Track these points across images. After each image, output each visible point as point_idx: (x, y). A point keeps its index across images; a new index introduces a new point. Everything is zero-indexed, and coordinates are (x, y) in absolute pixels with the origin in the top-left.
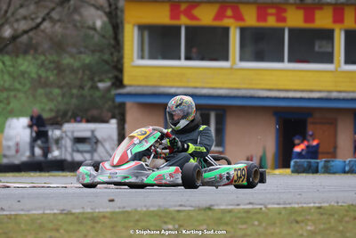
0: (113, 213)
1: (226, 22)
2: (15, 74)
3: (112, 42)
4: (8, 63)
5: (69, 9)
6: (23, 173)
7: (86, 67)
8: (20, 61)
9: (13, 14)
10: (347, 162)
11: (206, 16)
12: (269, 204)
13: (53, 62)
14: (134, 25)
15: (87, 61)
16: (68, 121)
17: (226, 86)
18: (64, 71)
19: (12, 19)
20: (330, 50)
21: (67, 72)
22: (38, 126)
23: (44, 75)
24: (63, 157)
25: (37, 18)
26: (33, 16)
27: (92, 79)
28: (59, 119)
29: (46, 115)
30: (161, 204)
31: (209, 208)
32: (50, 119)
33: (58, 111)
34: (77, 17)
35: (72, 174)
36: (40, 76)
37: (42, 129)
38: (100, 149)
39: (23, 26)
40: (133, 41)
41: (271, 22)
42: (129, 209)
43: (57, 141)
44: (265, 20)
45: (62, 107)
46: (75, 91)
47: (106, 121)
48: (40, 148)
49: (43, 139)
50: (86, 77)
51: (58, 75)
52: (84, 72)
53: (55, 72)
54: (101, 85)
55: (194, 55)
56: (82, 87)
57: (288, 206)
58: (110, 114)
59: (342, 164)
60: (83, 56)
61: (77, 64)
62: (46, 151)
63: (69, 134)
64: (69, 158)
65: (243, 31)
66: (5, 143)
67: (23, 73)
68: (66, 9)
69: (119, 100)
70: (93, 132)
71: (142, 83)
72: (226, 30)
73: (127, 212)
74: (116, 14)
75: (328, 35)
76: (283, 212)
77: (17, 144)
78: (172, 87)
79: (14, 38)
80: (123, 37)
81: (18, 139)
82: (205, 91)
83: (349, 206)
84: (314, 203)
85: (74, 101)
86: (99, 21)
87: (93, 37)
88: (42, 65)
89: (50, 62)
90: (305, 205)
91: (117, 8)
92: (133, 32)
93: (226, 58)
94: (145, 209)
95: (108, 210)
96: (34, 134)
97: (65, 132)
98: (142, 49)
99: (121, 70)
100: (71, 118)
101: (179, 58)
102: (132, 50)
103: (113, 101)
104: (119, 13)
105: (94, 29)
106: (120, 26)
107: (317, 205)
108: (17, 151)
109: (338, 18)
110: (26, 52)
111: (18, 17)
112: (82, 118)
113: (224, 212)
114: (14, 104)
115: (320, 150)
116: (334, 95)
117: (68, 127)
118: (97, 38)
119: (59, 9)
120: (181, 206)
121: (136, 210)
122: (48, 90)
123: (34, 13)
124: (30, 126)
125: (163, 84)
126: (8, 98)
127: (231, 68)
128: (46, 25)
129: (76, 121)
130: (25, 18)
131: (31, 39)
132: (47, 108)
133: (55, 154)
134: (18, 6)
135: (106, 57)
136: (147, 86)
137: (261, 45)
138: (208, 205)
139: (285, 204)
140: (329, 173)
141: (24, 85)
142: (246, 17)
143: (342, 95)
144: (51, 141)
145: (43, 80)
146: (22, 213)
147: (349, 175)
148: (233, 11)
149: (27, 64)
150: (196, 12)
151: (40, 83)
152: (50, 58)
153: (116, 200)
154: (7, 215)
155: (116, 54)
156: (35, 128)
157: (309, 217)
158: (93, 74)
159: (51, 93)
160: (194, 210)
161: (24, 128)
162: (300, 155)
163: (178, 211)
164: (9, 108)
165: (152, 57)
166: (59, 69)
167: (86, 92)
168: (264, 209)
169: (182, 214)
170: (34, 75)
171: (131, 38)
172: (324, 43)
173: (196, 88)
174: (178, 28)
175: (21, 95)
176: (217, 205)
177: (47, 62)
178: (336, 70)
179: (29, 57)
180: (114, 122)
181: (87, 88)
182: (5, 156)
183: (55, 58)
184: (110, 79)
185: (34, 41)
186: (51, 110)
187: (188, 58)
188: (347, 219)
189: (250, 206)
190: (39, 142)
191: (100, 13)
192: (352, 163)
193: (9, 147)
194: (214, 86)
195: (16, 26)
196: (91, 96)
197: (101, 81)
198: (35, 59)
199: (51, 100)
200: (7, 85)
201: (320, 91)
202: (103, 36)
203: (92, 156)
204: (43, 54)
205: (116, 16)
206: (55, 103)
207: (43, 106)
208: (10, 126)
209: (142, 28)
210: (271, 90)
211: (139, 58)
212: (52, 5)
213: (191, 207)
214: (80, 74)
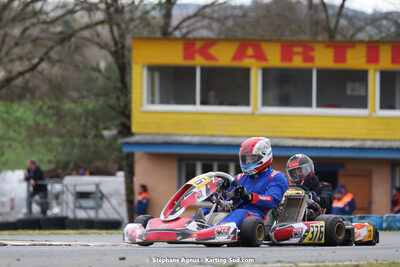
1: (246, 62)
2: (10, 121)
3: (119, 85)
4: (2, 109)
5: (70, 48)
6: (20, 231)
7: (90, 114)
8: (15, 106)
9: (7, 54)
10: (385, 218)
11: (224, 56)
12: (300, 261)
13: (53, 107)
14: (143, 66)
15: (90, 106)
18: (65, 117)
19: (6, 59)
20: (363, 93)
21: (68, 118)
22: (35, 179)
23: (42, 122)
24: (64, 214)
25: (33, 58)
26: (30, 56)
27: (96, 127)
28: (60, 171)
29: (45, 167)
31: (233, 266)
32: (48, 172)
33: (58, 163)
35: (75, 232)
36: (37, 124)
37: (40, 182)
38: (106, 204)
39: (18, 67)
40: (141, 84)
41: (298, 62)
43: (57, 196)
44: (291, 60)
45: (63, 158)
46: (77, 140)
47: (111, 174)
48: (38, 204)
49: (41, 194)
50: (89, 124)
51: (57, 122)
52: (87, 120)
53: (54, 118)
54: (106, 133)
55: (211, 99)
56: (84, 136)
57: (321, 264)
58: (116, 166)
59: (379, 220)
60: (86, 101)
61: (79, 110)
62: (45, 207)
63: (71, 188)
64: (71, 215)
65: (266, 72)
67: (18, 121)
68: (67, 48)
69: (126, 150)
70: (97, 185)
71: (153, 131)
72: (246, 72)
74: (123, 54)
75: (361, 77)
77: (12, 200)
78: (185, 135)
79: (8, 81)
80: (131, 79)
81: (13, 195)
82: (223, 140)
83: (390, 264)
84: (351, 261)
85: (76, 151)
86: (104, 61)
87: (97, 79)
88: (40, 110)
89: (49, 108)
90: (340, 263)
91: (123, 47)
92: (142, 74)
93: (247, 103)
96: (31, 189)
97: (66, 186)
98: (153, 94)
99: (128, 117)
100: (72, 170)
101: (194, 103)
102: (141, 93)
103: (120, 151)
104: (126, 53)
105: (99, 70)
106: (128, 67)
107: (353, 263)
108: (12, 208)
109: (373, 58)
110: (21, 97)
111: (13, 56)
112: (85, 170)
114: (9, 155)
116: (369, 144)
117: (68, 180)
118: (101, 81)
119: (58, 48)
120: (200, 264)
122: (46, 138)
123: (30, 53)
124: (27, 179)
125: (175, 132)
126: (2, 148)
127: (253, 114)
128: (44, 66)
129: (78, 174)
130: (20, 58)
131: (27, 81)
132: (46, 159)
133: (55, 211)
134: (12, 44)
135: (112, 101)
136: (158, 134)
137: (286, 88)
139: (317, 262)
141: (20, 133)
142: (269, 57)
143: (378, 144)
144: (50, 196)
145: (41, 128)
147: (387, 232)
148: (255, 50)
149: (23, 111)
150: (213, 51)
151: (38, 131)
152: (50, 103)
153: (127, 257)
155: (122, 98)
156: (32, 182)
158: (97, 120)
159: (50, 142)
161: (20, 182)
164: (3, 159)
165: (164, 101)
166: (60, 116)
167: (90, 141)
170: (31, 123)
171: (140, 81)
172: (357, 85)
173: (213, 136)
174: (192, 70)
177: (45, 108)
178: (371, 115)
179: (26, 103)
180: (121, 175)
181: (90, 137)
184: (117, 126)
185: (31, 84)
186: (50, 162)
187: (204, 102)
189: (279, 265)
190: (37, 197)
191: (105, 53)
192: (389, 219)
193: (3, 203)
194: (234, 133)
195: (9, 67)
196: (95, 145)
197: (106, 128)
198: (31, 103)
199: (50, 150)
201: (353, 140)
202: (109, 79)
203: (97, 213)
204: (41, 98)
205: (123, 56)
206: (54, 153)
207: (41, 157)
208: (4, 179)
209: (152, 69)
210: (297, 138)
211: (148, 103)
212: (50, 44)
213: (212, 265)
214: (83, 122)
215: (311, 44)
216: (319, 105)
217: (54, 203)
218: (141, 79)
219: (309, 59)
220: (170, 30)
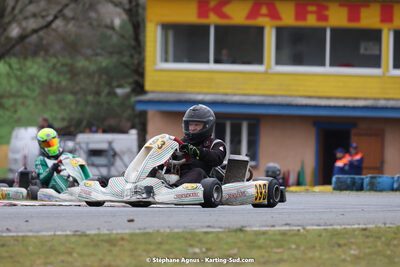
0: (132, 235)
1: (261, 21)
2: (23, 79)
3: (133, 43)
4: (16, 66)
5: (84, 5)
7: (103, 71)
8: (29, 63)
9: (21, 11)
10: (396, 179)
11: (238, 15)
12: (309, 225)
13: (63, 65)
14: (157, 25)
15: (104, 64)
16: (82, 132)
17: (260, 92)
18: (78, 74)
19: (20, 17)
20: (377, 52)
21: (82, 76)
23: (55, 79)
25: (47, 16)
26: (44, 13)
27: (109, 84)
28: (72, 129)
29: (58, 125)
30: (186, 224)
31: (241, 230)
32: (62, 129)
33: (71, 120)
34: (93, 15)
36: (51, 81)
38: (118, 163)
39: (32, 24)
40: (155, 42)
41: (311, 21)
42: (150, 231)
44: (304, 18)
45: (76, 116)
46: (90, 98)
47: (124, 131)
50: (102, 83)
51: (71, 79)
52: (100, 77)
53: (68, 76)
54: (120, 91)
55: (224, 58)
56: (98, 93)
57: (330, 227)
58: (129, 124)
59: (390, 180)
60: (100, 59)
61: (93, 68)
63: (84, 146)
65: (280, 31)
66: (11, 156)
67: (32, 78)
68: (81, 5)
69: (139, 108)
70: (110, 143)
71: (166, 89)
72: (260, 30)
73: (148, 233)
74: (137, 11)
75: (375, 36)
76: (324, 234)
77: (25, 157)
78: (199, 93)
79: (22, 38)
80: (144, 36)
81: (26, 152)
82: (236, 99)
83: (398, 228)
84: (359, 224)
85: (89, 109)
86: (118, 19)
87: (110, 37)
88: (54, 67)
90: (349, 227)
91: (137, 5)
92: (155, 32)
93: (259, 60)
94: (168, 230)
95: (127, 231)
97: (79, 144)
98: (166, 52)
99: (142, 75)
100: (86, 127)
101: (208, 61)
102: (155, 51)
103: (133, 109)
104: (140, 11)
105: (112, 28)
106: (142, 25)
107: (361, 226)
108: (25, 165)
109: (387, 17)
110: (35, 54)
111: (27, 14)
112: (98, 128)
113: (257, 234)
114: (22, 112)
115: (365, 165)
116: (382, 103)
117: (82, 138)
118: (115, 38)
119: (72, 6)
120: (209, 226)
121: (158, 231)
122: (60, 96)
123: (45, 10)
125: (189, 90)
126: (15, 105)
127: (266, 73)
128: (59, 23)
129: (92, 131)
130: (34, 15)
131: (41, 39)
132: (59, 116)
135: (126, 59)
136: (171, 92)
137: (300, 47)
138: (239, 226)
139: (325, 225)
140: (376, 191)
141: (33, 91)
142: (283, 16)
143: (391, 104)
145: (54, 85)
146: (30, 234)
147: (398, 193)
148: (269, 9)
149: (36, 68)
150: (228, 9)
151: (52, 88)
152: (63, 60)
153: (136, 219)
154: (13, 237)
155: (136, 56)
157: (353, 240)
158: (110, 78)
159: (63, 99)
160: (223, 232)
161: (33, 138)
162: (342, 170)
163: (206, 233)
164: (16, 116)
165: (177, 60)
166: (73, 74)
167: (103, 99)
168: (302, 231)
169: (210, 236)
170: (44, 80)
172: (371, 44)
173: (226, 94)
174: (206, 28)
175: (29, 102)
176: (250, 226)
177: (59, 65)
178: (384, 75)
179: (39, 60)
180: (134, 133)
181: (103, 95)
182: (11, 171)
183: (68, 60)
184: (130, 84)
185: (45, 42)
186: (63, 119)
187: (217, 61)
188: (395, 242)
189: (287, 228)
191: (119, 10)
193: (16, 161)
194: (247, 92)
195: (24, 24)
196: (108, 103)
197: (120, 86)
198: (45, 61)
199: (64, 108)
200: (14, 91)
201: (366, 99)
202: (123, 37)
203: (109, 171)
204: (55, 56)
205: (137, 14)
206: (68, 111)
207: (54, 114)
208: (17, 137)
209: (166, 27)
210: (310, 97)
211: (162, 61)
212: (65, 1)
213: (221, 228)
214: (96, 80)
215: (325, 3)
216: (332, 64)
218: (155, 37)
219: (323, 18)
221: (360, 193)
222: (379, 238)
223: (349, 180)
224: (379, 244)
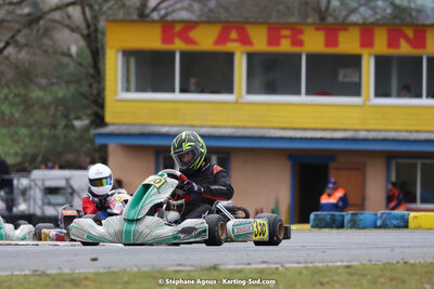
0: (96, 274)
1: (230, 46)
3: (92, 71)
5: (38, 31)
7: (60, 102)
10: (379, 215)
11: (205, 40)
12: (288, 262)
13: (19, 95)
14: (118, 51)
15: (60, 94)
16: (37, 168)
17: (230, 124)
18: (32, 106)
20: (356, 80)
21: (36, 108)
23: (7, 112)
24: (32, 211)
27: (66, 116)
28: (27, 164)
29: (10, 161)
30: (155, 263)
31: (215, 268)
32: (15, 165)
33: (26, 155)
36: (3, 114)
37: (5, 176)
38: (77, 201)
40: (116, 70)
41: (285, 46)
42: (116, 269)
43: (24, 192)
44: (278, 44)
45: (30, 151)
46: (46, 131)
47: (83, 167)
49: (7, 189)
50: (59, 114)
51: (24, 111)
52: (56, 109)
53: (21, 108)
54: (77, 123)
56: (54, 126)
57: (310, 265)
58: (88, 159)
59: (373, 217)
60: (56, 88)
61: (48, 98)
63: (39, 183)
64: (38, 212)
65: (251, 57)
68: (35, 31)
69: (99, 141)
70: (68, 180)
71: (128, 120)
72: (230, 57)
73: (113, 273)
74: (96, 37)
75: (354, 62)
76: (305, 272)
78: (164, 125)
80: (104, 64)
82: (204, 131)
83: (384, 265)
84: (342, 261)
85: (45, 143)
86: (75, 45)
87: (67, 64)
88: (6, 98)
89: (15, 96)
90: (330, 264)
91: (96, 30)
92: (116, 59)
93: (230, 90)
94: (135, 269)
95: (91, 270)
97: (34, 180)
98: (128, 81)
99: (102, 105)
100: (41, 163)
101: (173, 91)
102: (116, 80)
103: (93, 142)
104: (100, 36)
105: (70, 56)
106: (101, 52)
107: (345, 264)
109: (367, 41)
112: (54, 163)
116: (363, 135)
117: (36, 174)
118: (72, 67)
119: (25, 31)
120: (179, 265)
121: (125, 270)
122: (13, 129)
125: (153, 122)
127: (237, 102)
128: (10, 50)
129: (47, 167)
132: (12, 151)
133: (22, 207)
135: (85, 89)
136: (133, 125)
137: (273, 74)
138: (212, 264)
139: (306, 262)
140: (358, 228)
142: (255, 41)
143: (372, 135)
144: (16, 191)
145: (7, 118)
147: (382, 231)
148: (239, 33)
150: (193, 34)
151: (4, 121)
152: (16, 91)
153: (100, 258)
155: (95, 85)
157: (336, 278)
158: (67, 109)
159: (16, 133)
160: (195, 271)
165: (140, 89)
166: (27, 105)
167: (59, 132)
168: (280, 268)
169: (181, 275)
171: (114, 66)
172: (350, 71)
173: (193, 126)
174: (172, 54)
177: (11, 96)
178: (364, 104)
181: (60, 127)
184: (89, 115)
186: (16, 154)
187: (183, 90)
188: (382, 280)
189: (264, 266)
190: (2, 193)
191: (76, 36)
192: (385, 216)
194: (216, 124)
196: (66, 137)
197: (77, 118)
199: (17, 142)
201: (345, 130)
202: (80, 64)
204: (7, 85)
205: (96, 40)
206: (21, 145)
207: (6, 149)
209: (128, 54)
210: (284, 129)
211: (123, 91)
212: (17, 27)
213: (192, 266)
214: (52, 111)
215: (298, 27)
216: (308, 93)
217: (20, 200)
218: (116, 65)
219: (297, 43)
220: (147, 11)
221: (341, 231)
222: (365, 276)
223: (328, 217)
224: (364, 282)
